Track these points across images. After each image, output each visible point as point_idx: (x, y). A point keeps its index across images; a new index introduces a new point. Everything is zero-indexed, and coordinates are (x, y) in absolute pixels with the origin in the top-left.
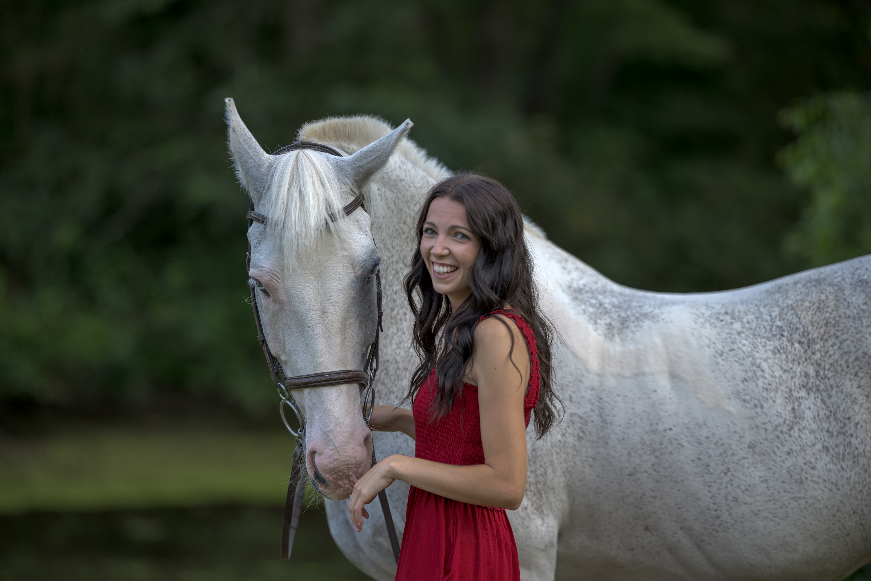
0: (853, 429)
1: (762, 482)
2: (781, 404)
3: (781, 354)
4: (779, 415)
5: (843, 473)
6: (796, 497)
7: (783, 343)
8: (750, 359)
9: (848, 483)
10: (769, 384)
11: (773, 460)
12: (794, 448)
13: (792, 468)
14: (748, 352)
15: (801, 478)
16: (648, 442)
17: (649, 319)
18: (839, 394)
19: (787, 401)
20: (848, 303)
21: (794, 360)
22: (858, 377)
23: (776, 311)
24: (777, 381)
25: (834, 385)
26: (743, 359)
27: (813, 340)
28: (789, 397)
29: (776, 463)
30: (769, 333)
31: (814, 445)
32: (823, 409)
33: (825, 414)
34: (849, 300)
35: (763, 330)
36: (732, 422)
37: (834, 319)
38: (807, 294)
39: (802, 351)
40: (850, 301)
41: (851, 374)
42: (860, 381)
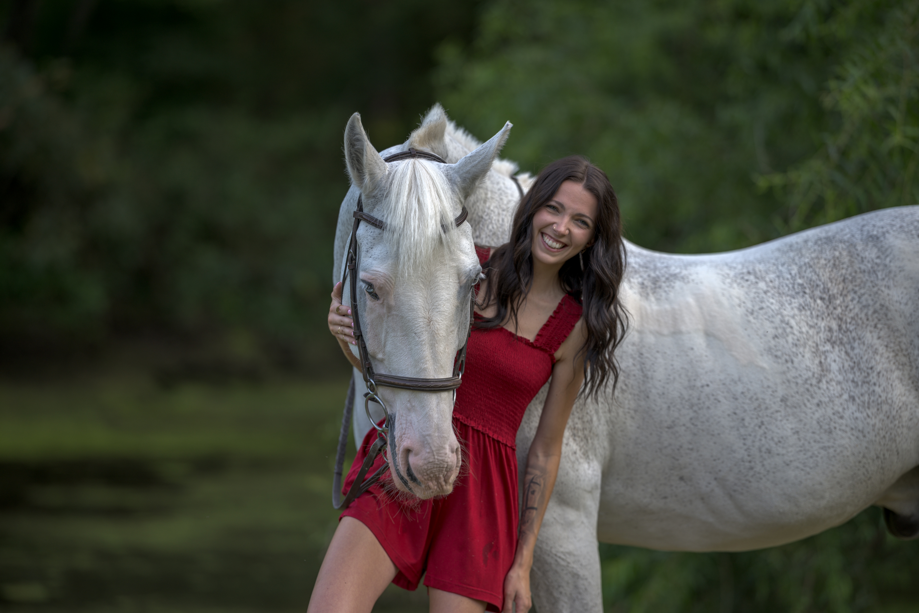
0: (876, 378)
1: (794, 433)
2: (809, 359)
3: (806, 310)
4: (808, 369)
5: (869, 420)
6: (825, 447)
7: (806, 300)
8: (779, 316)
9: (873, 430)
10: (798, 340)
11: (805, 413)
12: (823, 399)
13: (822, 419)
14: (776, 310)
15: (830, 428)
16: (687, 397)
17: (679, 280)
18: (862, 346)
19: (815, 355)
20: (862, 258)
21: (818, 316)
22: (878, 328)
23: (795, 270)
24: (805, 336)
25: (856, 337)
26: (773, 316)
27: (834, 295)
28: (816, 352)
29: (806, 414)
30: (792, 291)
31: (841, 396)
32: (847, 361)
33: (849, 366)
34: (861, 255)
35: (787, 289)
36: (765, 378)
37: (850, 274)
38: (821, 252)
39: (824, 306)
40: (864, 256)
41: (871, 326)
42: (879, 333)
